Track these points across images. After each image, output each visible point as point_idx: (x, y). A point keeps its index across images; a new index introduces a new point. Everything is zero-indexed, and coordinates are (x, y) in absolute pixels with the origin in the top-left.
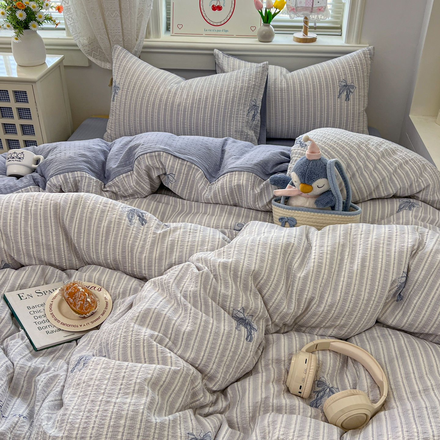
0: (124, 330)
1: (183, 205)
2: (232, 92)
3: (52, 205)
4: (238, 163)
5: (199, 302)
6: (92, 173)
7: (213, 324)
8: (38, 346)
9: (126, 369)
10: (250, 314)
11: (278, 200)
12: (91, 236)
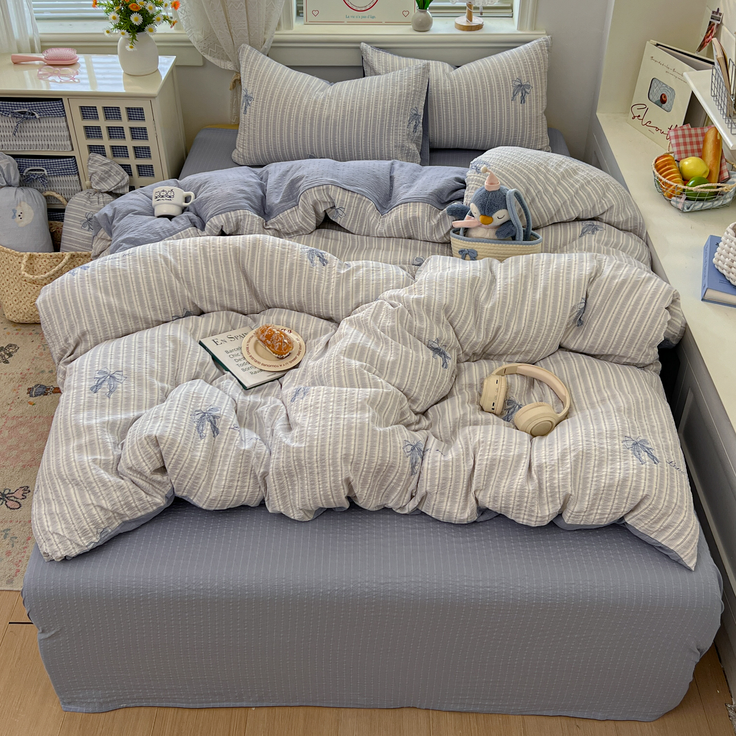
0: (335, 363)
1: (353, 240)
2: (390, 101)
3: (231, 250)
4: (411, 192)
5: (397, 336)
6: (252, 210)
7: (412, 354)
8: (247, 385)
9: (346, 392)
10: (443, 344)
11: (457, 231)
12: (274, 279)
